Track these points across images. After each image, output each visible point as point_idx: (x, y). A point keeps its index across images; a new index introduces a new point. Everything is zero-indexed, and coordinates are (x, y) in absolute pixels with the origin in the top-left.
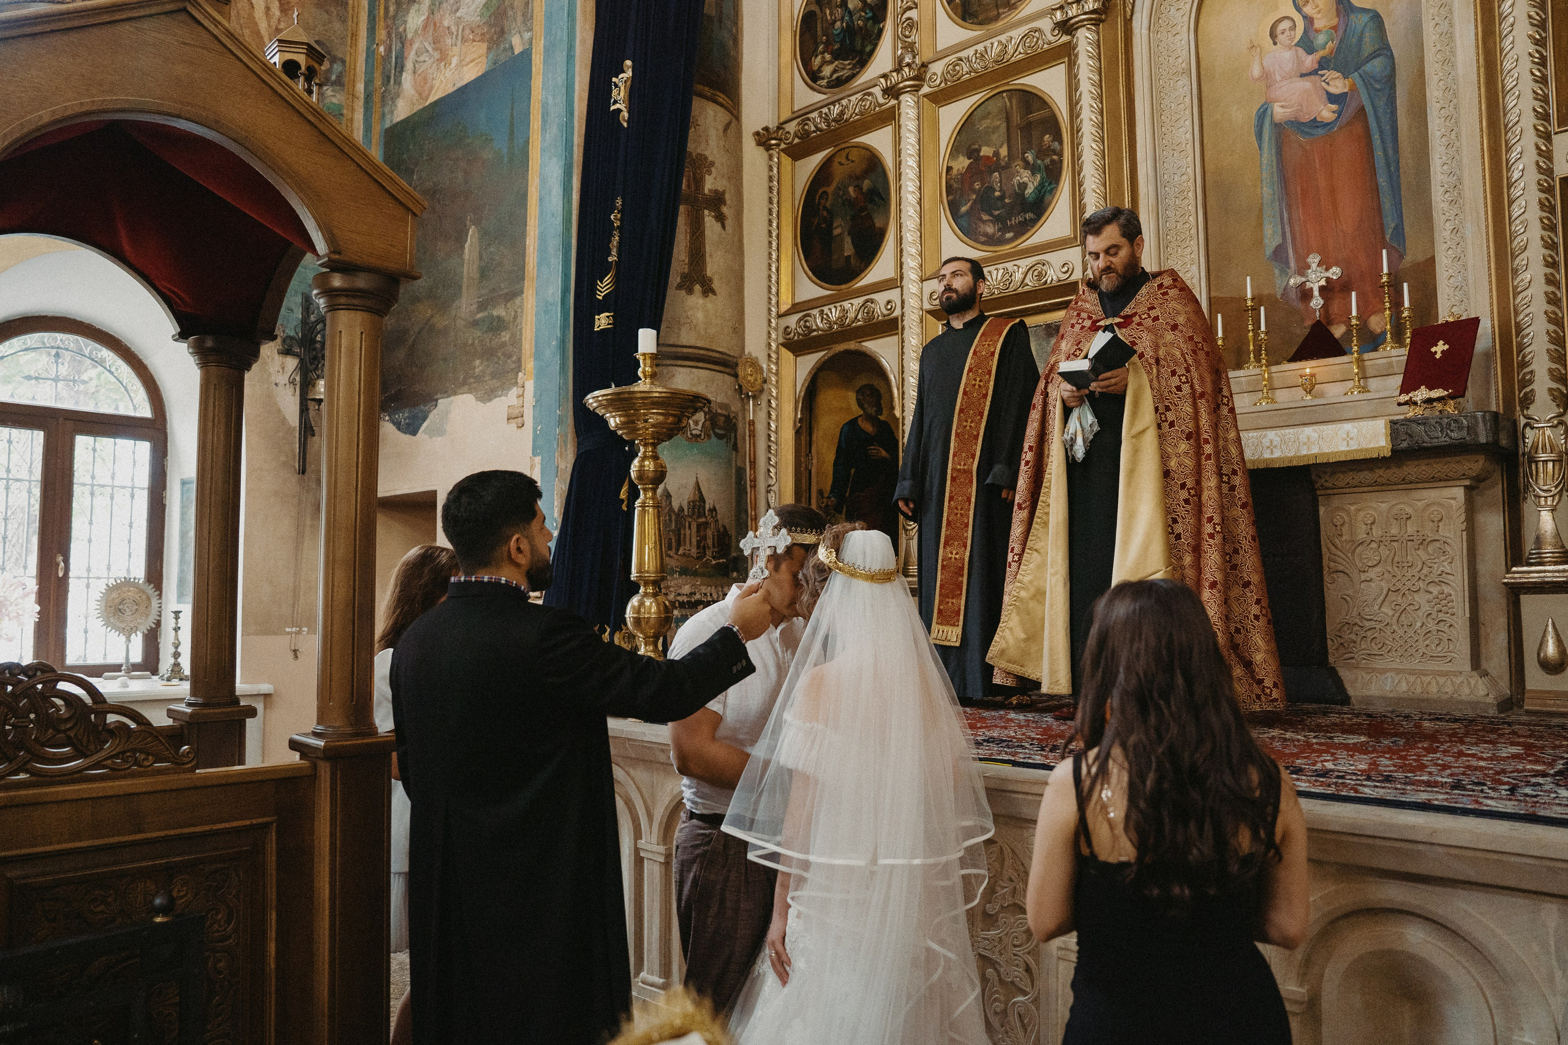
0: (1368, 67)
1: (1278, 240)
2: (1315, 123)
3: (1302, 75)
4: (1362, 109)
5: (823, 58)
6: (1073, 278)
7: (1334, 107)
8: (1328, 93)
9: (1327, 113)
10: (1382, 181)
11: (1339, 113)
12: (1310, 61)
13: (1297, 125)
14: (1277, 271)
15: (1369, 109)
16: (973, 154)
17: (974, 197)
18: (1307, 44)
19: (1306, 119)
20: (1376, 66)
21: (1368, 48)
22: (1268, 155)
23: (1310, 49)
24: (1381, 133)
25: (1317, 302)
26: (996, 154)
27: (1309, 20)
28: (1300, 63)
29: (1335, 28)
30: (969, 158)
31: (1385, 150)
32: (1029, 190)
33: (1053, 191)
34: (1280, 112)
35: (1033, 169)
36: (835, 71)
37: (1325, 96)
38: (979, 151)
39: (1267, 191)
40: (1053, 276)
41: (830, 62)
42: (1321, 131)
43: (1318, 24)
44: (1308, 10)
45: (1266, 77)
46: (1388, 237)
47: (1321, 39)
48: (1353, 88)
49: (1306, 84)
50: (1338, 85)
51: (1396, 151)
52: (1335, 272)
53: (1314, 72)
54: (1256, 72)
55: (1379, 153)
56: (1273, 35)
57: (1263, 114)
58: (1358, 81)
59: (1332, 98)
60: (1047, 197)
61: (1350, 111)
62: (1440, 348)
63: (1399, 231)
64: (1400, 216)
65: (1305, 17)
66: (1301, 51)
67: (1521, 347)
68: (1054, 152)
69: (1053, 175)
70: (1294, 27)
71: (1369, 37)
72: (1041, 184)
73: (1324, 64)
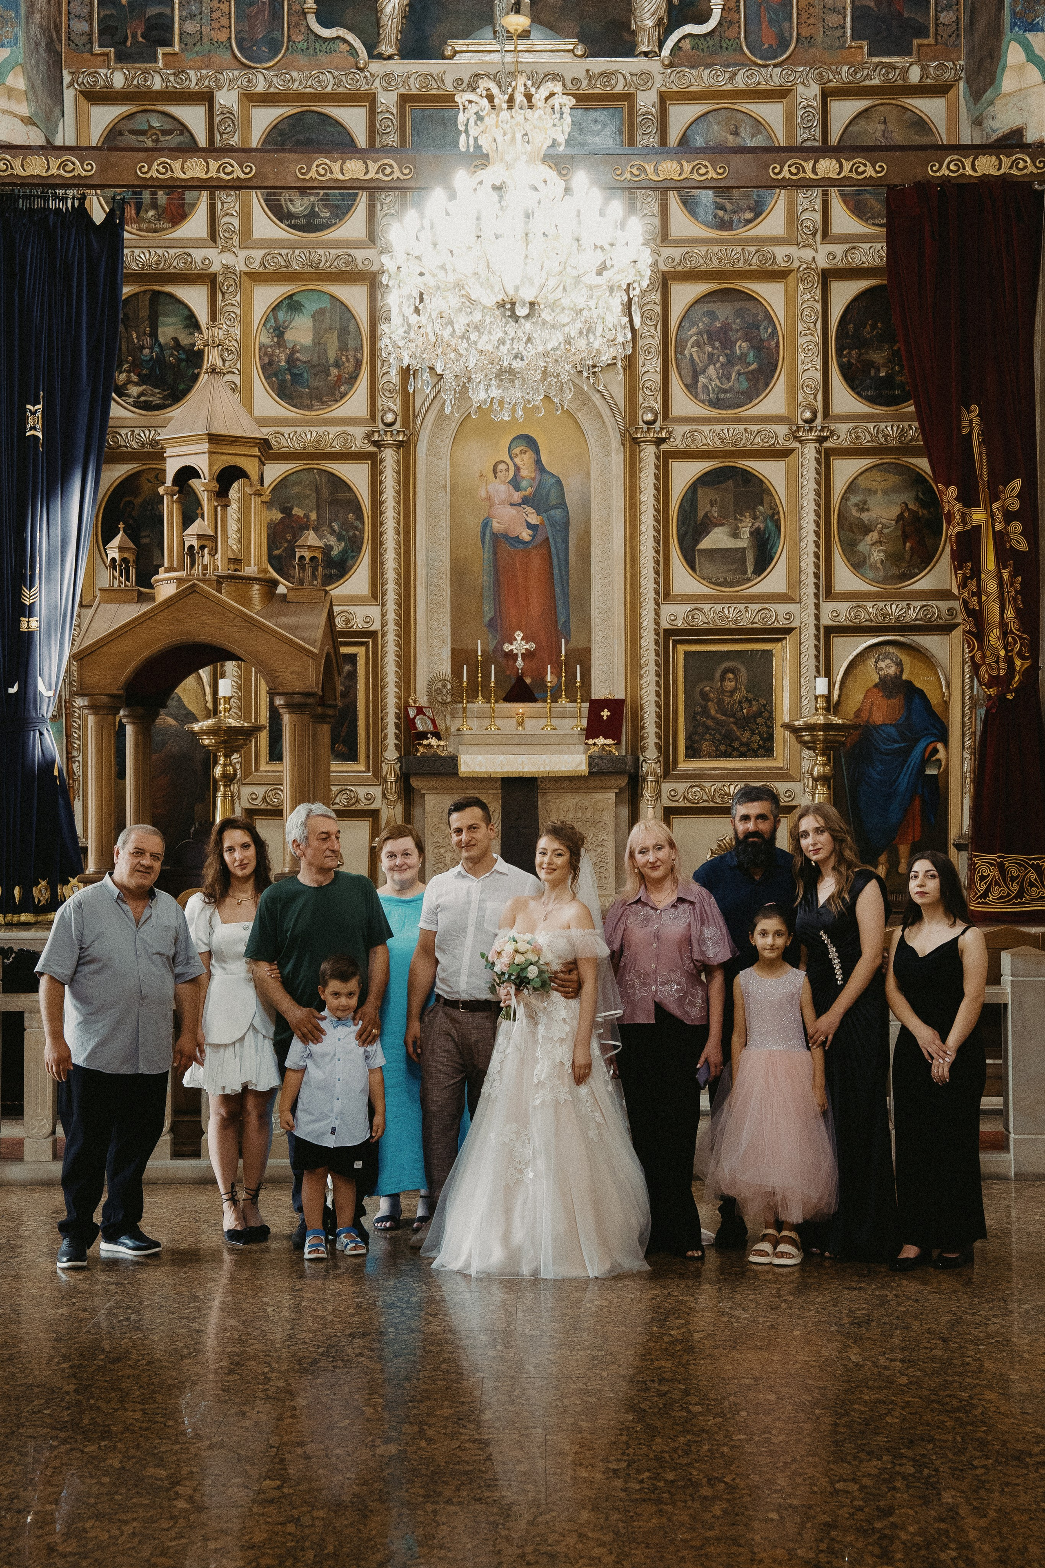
0: (553, 512)
1: (492, 615)
2: (517, 539)
3: (512, 505)
4: (548, 539)
5: (129, 377)
6: (373, 628)
7: (530, 532)
8: (527, 522)
9: (526, 535)
10: (558, 589)
11: (533, 537)
12: (517, 496)
13: (506, 536)
14: (490, 636)
15: (551, 540)
16: (286, 511)
17: (286, 545)
18: (515, 484)
19: (512, 534)
20: (557, 513)
21: (553, 501)
22: (487, 555)
23: (517, 488)
24: (559, 561)
25: (520, 663)
26: (307, 516)
27: (517, 468)
28: (511, 495)
29: (533, 479)
30: (282, 512)
31: (560, 568)
32: (335, 552)
33: (355, 558)
34: (496, 525)
35: (340, 538)
36: (142, 394)
37: (525, 524)
38: (291, 509)
39: (486, 579)
40: (359, 624)
41: (137, 384)
42: (520, 546)
43: (524, 473)
44: (517, 460)
45: (489, 498)
46: (559, 627)
47: (524, 484)
48: (542, 523)
49: (513, 511)
50: (534, 519)
51: (567, 572)
52: (532, 646)
53: (519, 505)
54: (483, 494)
55: (556, 571)
56: (495, 471)
57: (486, 524)
58: (546, 520)
59: (530, 526)
60: (350, 562)
61: (540, 538)
62: (606, 713)
63: (567, 623)
64: (568, 616)
65: (515, 465)
66: (511, 488)
67: (642, 719)
68: (356, 528)
69: (354, 546)
70: (508, 470)
71: (554, 492)
72: (344, 551)
73: (525, 501)
